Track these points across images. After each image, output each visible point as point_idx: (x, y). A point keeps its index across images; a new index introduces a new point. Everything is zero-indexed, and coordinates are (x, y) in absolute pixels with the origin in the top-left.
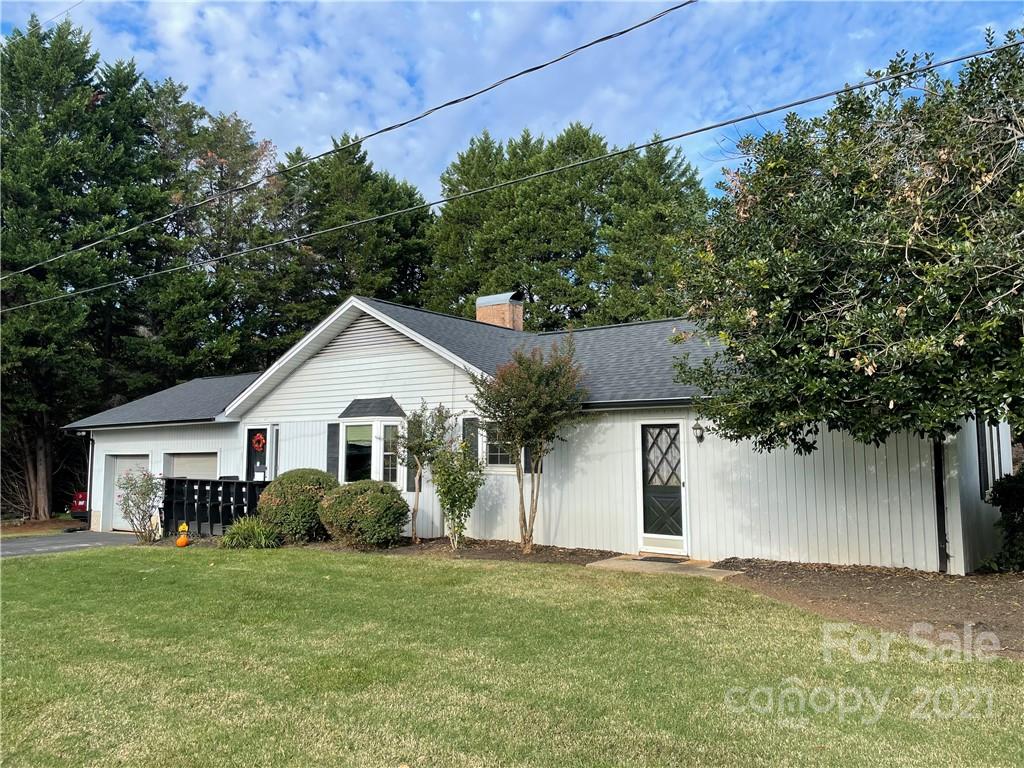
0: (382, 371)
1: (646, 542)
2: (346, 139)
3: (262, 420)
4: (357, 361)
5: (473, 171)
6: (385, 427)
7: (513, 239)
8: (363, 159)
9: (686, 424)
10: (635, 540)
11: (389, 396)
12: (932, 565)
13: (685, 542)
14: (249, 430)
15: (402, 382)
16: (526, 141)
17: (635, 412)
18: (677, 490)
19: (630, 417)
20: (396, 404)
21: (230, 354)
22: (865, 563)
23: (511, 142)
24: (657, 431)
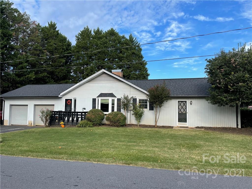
0: (109, 87)
1: (179, 124)
2: (51, 22)
3: (70, 97)
4: (101, 84)
5: (85, 36)
6: (112, 100)
7: (98, 54)
8: (56, 28)
9: (188, 101)
10: (176, 124)
11: (111, 92)
12: (235, 127)
13: (187, 124)
14: (66, 99)
15: (115, 90)
16: (98, 30)
17: (176, 98)
18: (186, 114)
19: (175, 99)
20: (114, 95)
21: (33, 79)
22: (223, 127)
23: (94, 30)
24: (181, 102)
